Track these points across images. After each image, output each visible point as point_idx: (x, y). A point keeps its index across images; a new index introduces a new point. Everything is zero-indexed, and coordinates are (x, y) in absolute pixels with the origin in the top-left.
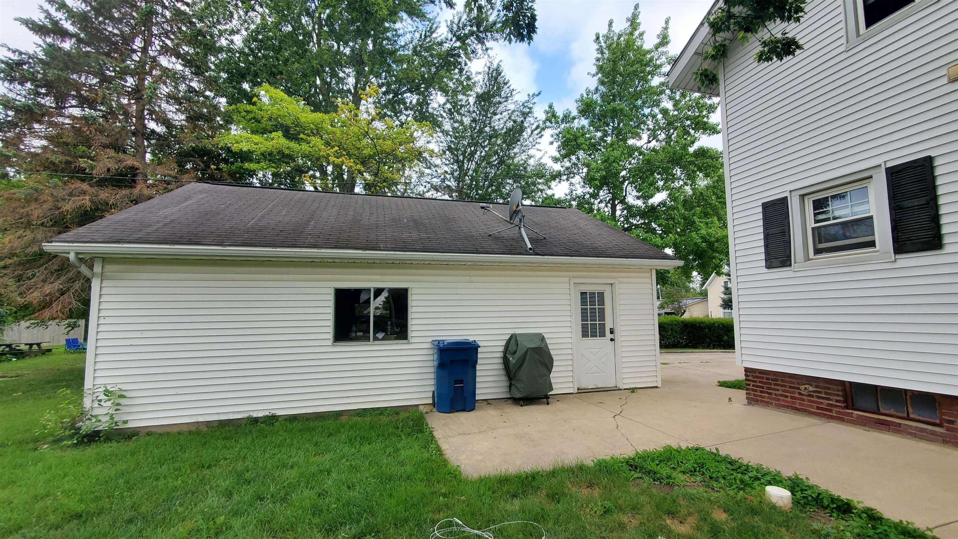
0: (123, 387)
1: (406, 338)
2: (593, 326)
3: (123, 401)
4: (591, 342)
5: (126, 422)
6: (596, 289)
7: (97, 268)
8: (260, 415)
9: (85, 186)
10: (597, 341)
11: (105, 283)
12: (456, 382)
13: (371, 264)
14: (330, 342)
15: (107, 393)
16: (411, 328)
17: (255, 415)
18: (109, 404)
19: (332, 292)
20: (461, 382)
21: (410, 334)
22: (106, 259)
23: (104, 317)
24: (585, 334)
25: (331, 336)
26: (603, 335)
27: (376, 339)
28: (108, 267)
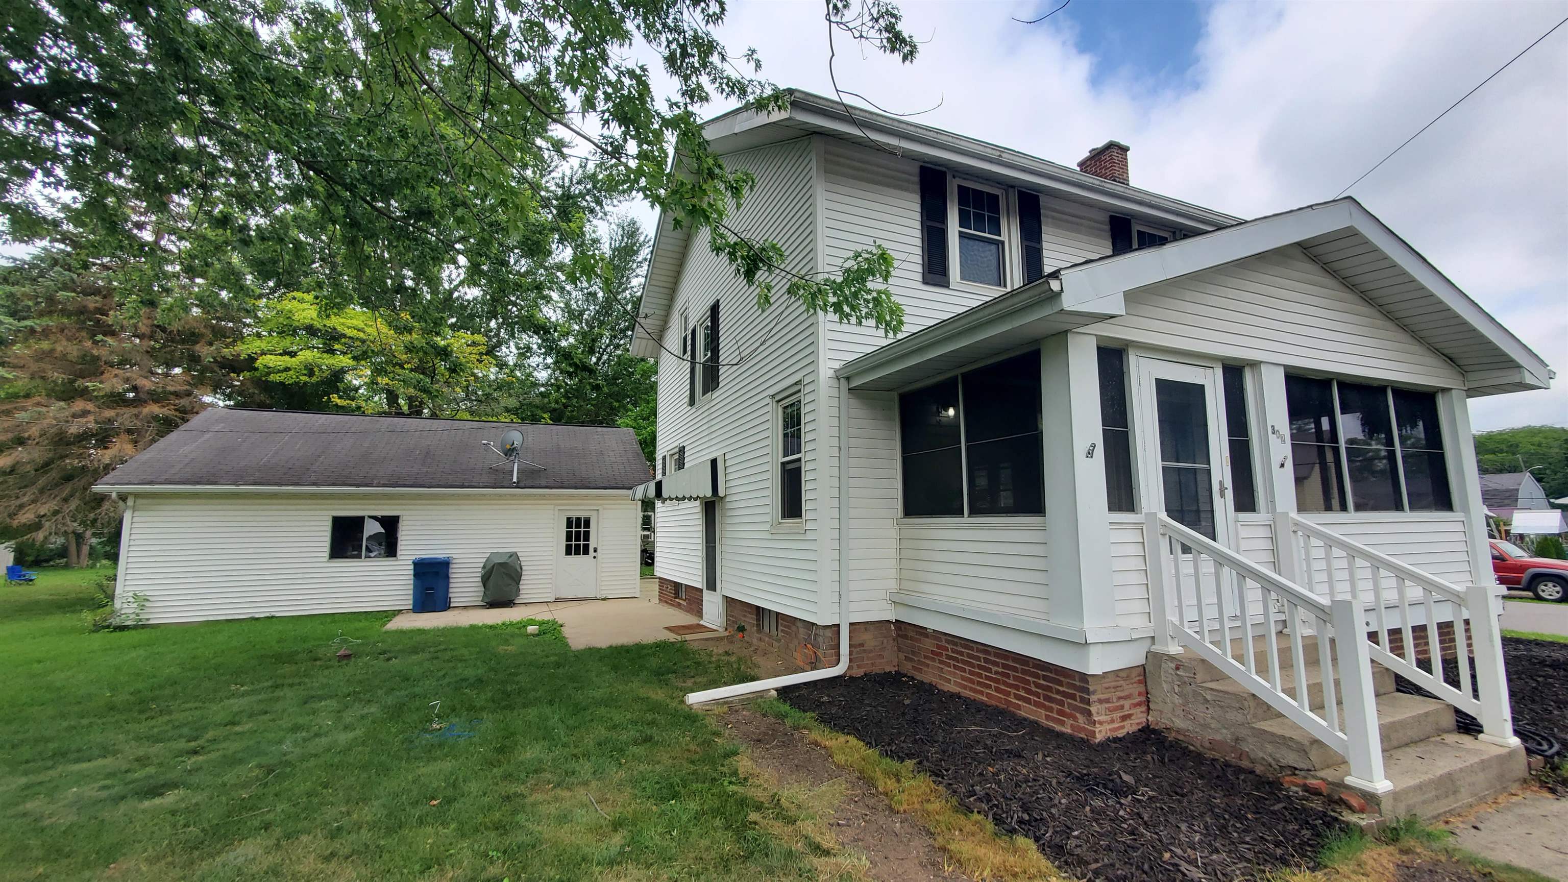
0: (147, 593)
1: (395, 556)
2: (578, 546)
3: (147, 604)
4: (574, 558)
5: (148, 619)
6: (582, 515)
7: (130, 502)
8: (262, 616)
9: (90, 406)
10: (581, 558)
11: (136, 514)
12: (428, 589)
13: (366, 496)
14: (326, 559)
15: (135, 596)
16: (399, 548)
17: (257, 616)
18: (135, 605)
19: (330, 519)
20: (432, 589)
21: (399, 553)
22: (137, 495)
23: (134, 540)
24: (568, 552)
25: (327, 554)
26: (586, 552)
27: (367, 557)
28: (139, 501)
